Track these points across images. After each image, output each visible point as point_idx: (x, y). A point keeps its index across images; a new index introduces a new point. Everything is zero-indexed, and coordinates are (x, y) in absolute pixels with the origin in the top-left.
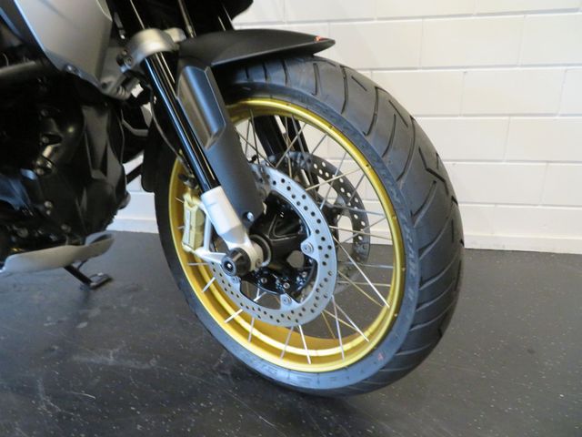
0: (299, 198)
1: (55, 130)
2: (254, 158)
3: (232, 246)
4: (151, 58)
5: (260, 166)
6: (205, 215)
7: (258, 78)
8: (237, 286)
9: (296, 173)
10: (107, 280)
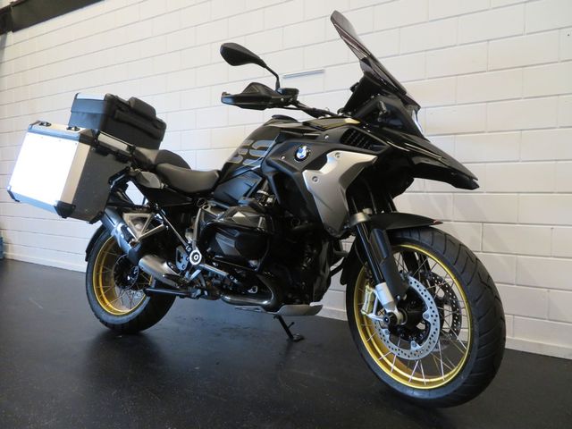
0: (423, 291)
1: (310, 250)
2: (401, 271)
3: (388, 311)
4: (360, 224)
5: (404, 275)
6: (375, 296)
7: (407, 236)
8: (388, 336)
9: (423, 280)
10: (301, 339)
